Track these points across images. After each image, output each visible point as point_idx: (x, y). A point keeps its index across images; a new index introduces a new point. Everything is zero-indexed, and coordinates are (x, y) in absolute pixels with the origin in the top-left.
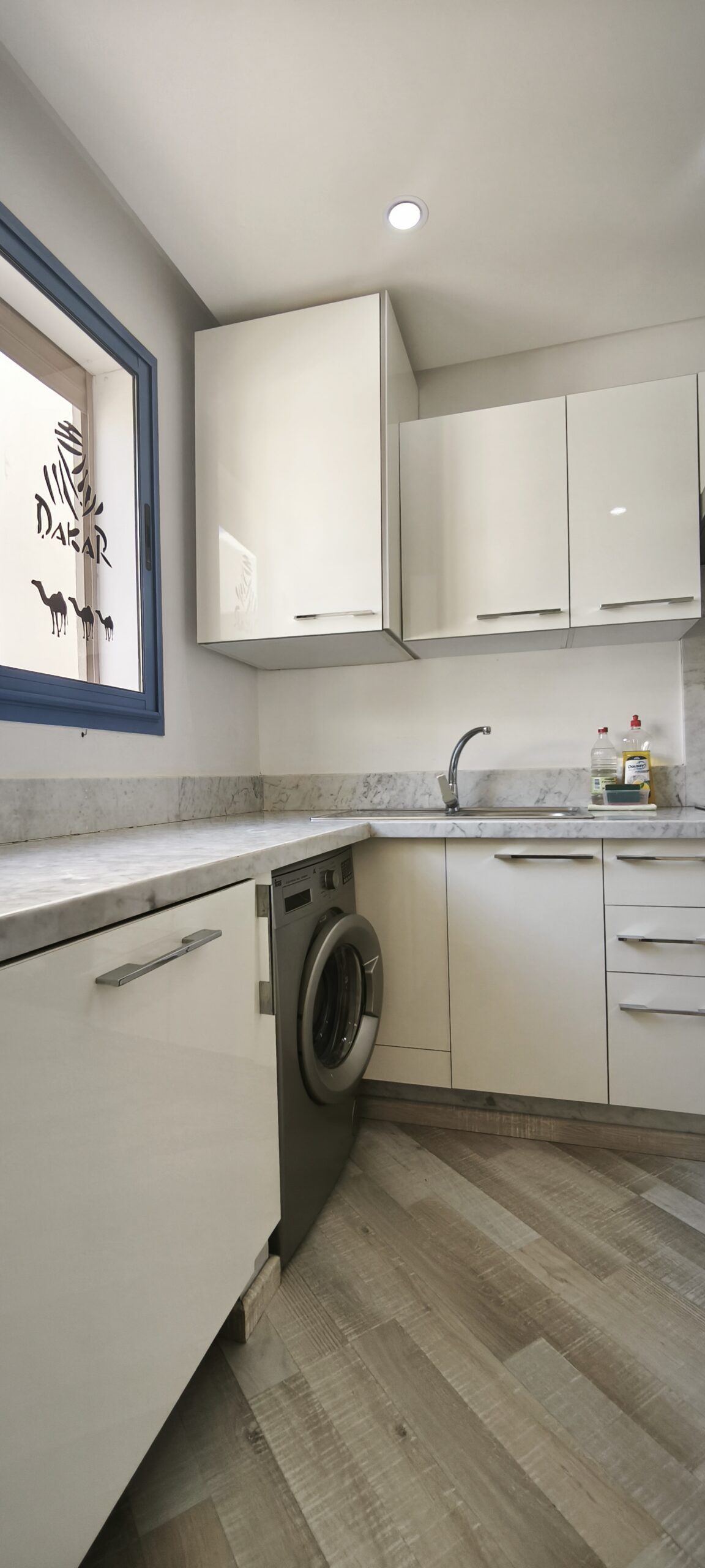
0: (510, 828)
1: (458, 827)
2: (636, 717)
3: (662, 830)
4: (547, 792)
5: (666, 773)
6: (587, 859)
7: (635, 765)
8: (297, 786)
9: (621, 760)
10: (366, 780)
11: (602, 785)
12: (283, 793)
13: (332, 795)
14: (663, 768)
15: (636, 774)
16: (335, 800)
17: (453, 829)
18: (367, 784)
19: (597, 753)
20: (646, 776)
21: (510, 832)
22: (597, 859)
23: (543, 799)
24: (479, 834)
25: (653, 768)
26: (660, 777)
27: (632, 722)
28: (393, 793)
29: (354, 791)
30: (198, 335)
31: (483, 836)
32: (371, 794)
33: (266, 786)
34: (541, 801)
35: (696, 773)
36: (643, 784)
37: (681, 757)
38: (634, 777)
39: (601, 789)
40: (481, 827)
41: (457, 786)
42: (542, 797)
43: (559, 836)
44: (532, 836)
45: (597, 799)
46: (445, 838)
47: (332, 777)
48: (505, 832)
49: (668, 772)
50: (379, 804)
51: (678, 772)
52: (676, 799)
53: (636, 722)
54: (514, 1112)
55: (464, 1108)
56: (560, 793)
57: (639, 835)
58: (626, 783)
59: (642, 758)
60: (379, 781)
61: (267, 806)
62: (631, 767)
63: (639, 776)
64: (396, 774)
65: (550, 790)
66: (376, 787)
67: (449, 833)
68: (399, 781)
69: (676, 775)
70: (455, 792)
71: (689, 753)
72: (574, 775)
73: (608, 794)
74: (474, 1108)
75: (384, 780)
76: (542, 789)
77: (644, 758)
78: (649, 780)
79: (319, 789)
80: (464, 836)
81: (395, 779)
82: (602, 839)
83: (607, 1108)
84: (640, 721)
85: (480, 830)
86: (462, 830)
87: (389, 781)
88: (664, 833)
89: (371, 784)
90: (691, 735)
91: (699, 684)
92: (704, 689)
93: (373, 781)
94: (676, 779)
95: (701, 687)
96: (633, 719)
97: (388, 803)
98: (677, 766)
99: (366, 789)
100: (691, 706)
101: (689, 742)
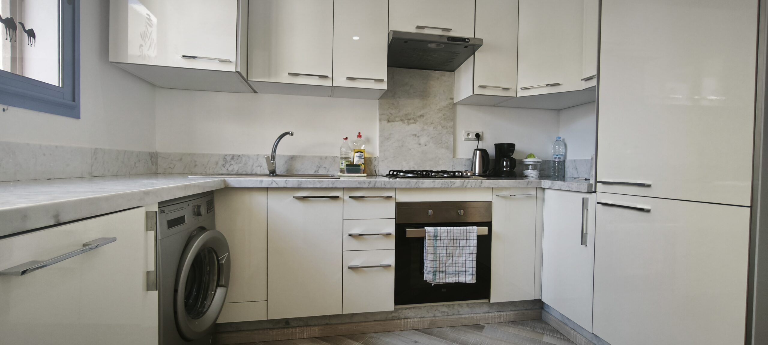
0: (301, 182)
1: (275, 182)
2: (360, 133)
3: (368, 184)
4: (320, 167)
5: (371, 160)
6: (336, 198)
7: (359, 155)
8: (181, 159)
9: (353, 153)
10: (225, 157)
11: (344, 164)
12: (171, 163)
13: (203, 165)
14: (370, 158)
16: (205, 168)
17: (272, 183)
18: (225, 159)
19: (342, 149)
20: (363, 161)
21: (301, 185)
22: (341, 198)
23: (318, 171)
24: (285, 185)
25: (366, 157)
26: (368, 161)
28: (240, 165)
29: (217, 163)
31: (287, 187)
32: (227, 165)
33: (159, 159)
34: (317, 171)
35: (383, 161)
36: (361, 165)
37: (377, 154)
38: (358, 161)
39: (344, 166)
40: (287, 182)
41: (275, 162)
42: (317, 170)
43: (324, 186)
44: (312, 186)
45: (342, 171)
46: (268, 188)
47: (203, 155)
48: (299, 185)
49: (371, 159)
50: (232, 171)
51: (376, 160)
52: (374, 172)
53: (360, 136)
54: (298, 326)
55: (273, 329)
56: (325, 168)
57: (359, 186)
58: (354, 164)
59: (361, 152)
60: (232, 158)
61: (160, 171)
62: (357, 156)
63: (360, 161)
64: (243, 155)
65: (321, 166)
66: (230, 161)
67: (270, 185)
68: (244, 159)
69: (375, 161)
70: (274, 166)
71: (380, 152)
72: (332, 159)
73: (347, 168)
74: (279, 328)
75: (235, 158)
76: (317, 166)
77: (362, 153)
78: (364, 162)
79: (195, 162)
80: (277, 187)
81: (241, 158)
82: (343, 188)
83: (341, 316)
84: (361, 135)
85: (286, 183)
86: (277, 184)
87: (238, 158)
88: (369, 185)
89: (228, 160)
90: (381, 143)
91: (385, 120)
92: (387, 123)
93: (229, 158)
94: (375, 163)
95: (386, 122)
96: (358, 134)
97: (237, 170)
98: (375, 157)
99: (224, 163)
100: (382, 130)
101: (380, 146)
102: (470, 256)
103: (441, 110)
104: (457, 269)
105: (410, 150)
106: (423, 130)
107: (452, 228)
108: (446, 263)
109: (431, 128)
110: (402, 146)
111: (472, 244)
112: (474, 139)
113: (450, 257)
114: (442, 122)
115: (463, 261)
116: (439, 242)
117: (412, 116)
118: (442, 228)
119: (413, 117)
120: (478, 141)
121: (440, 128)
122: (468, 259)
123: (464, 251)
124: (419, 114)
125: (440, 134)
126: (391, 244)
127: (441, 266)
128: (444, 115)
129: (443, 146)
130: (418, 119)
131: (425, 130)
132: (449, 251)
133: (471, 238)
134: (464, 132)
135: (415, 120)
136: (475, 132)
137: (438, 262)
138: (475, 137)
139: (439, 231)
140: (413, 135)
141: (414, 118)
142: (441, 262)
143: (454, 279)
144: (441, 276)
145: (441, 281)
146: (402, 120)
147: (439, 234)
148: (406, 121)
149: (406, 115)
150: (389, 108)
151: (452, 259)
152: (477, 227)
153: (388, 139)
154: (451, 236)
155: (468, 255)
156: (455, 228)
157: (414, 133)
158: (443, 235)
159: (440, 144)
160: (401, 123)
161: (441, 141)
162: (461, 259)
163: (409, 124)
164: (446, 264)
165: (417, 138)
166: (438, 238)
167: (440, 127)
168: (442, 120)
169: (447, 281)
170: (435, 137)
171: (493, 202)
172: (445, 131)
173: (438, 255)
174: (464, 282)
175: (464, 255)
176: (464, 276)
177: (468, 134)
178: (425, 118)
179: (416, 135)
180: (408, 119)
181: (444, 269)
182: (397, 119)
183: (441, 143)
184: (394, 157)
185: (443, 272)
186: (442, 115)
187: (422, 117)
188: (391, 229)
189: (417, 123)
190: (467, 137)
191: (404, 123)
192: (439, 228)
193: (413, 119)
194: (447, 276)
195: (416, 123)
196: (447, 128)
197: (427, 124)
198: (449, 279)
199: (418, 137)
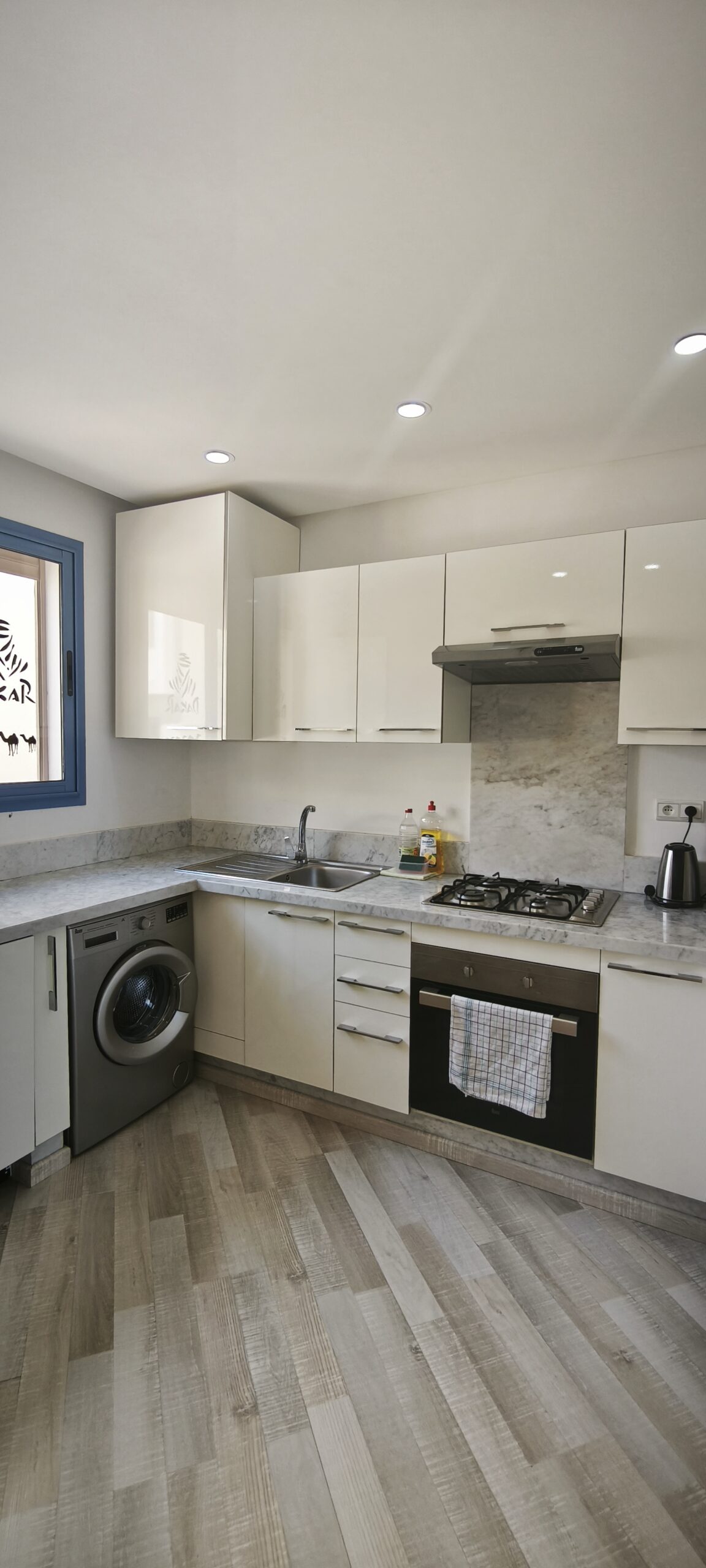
2: (432, 803)
4: (374, 853)
6: (326, 921)
7: (427, 841)
8: (213, 830)
9: (422, 836)
10: (257, 830)
11: (403, 854)
12: (204, 834)
13: (234, 839)
14: (454, 843)
15: (426, 848)
16: (237, 843)
18: (257, 832)
20: (434, 850)
24: (257, 896)
25: (442, 844)
26: (447, 850)
27: (429, 806)
28: (274, 842)
29: (249, 837)
30: (118, 515)
31: (260, 898)
32: (259, 841)
33: (193, 828)
35: (476, 850)
36: (430, 857)
37: (467, 838)
38: (425, 850)
39: (400, 856)
41: (306, 845)
42: (370, 857)
44: (288, 902)
47: (235, 826)
49: (454, 847)
50: (264, 849)
51: (463, 848)
52: (461, 869)
53: (432, 807)
54: (286, 1088)
55: (258, 1080)
56: (382, 854)
57: (348, 910)
58: (421, 855)
59: (434, 835)
60: (265, 832)
61: (194, 843)
62: (424, 842)
63: (429, 850)
64: (276, 827)
65: (376, 851)
66: (262, 836)
68: (278, 834)
69: (462, 850)
71: (472, 834)
73: (400, 864)
74: (262, 1081)
75: (268, 831)
76: (371, 851)
77: (437, 835)
78: (435, 853)
79: (227, 833)
80: (252, 897)
81: (274, 832)
82: (334, 910)
83: (333, 1093)
84: (435, 806)
86: (249, 893)
87: (271, 832)
89: (260, 833)
90: (475, 819)
91: (481, 779)
92: (486, 784)
93: (261, 831)
94: (463, 853)
95: (483, 782)
96: (430, 804)
97: (271, 849)
98: (463, 843)
99: (256, 837)
100: (475, 797)
101: (472, 824)
102: (534, 1068)
103: (597, 759)
104: (509, 1082)
105: (529, 834)
106: (557, 797)
107: (501, 1007)
108: (488, 1067)
109: (575, 795)
110: (514, 826)
111: (539, 1047)
112: (680, 819)
113: (496, 1058)
114: (599, 782)
115: (521, 1072)
116: (475, 1026)
117: (534, 772)
118: (483, 1003)
119: (537, 772)
120: (688, 823)
121: (594, 794)
122: (530, 1072)
123: (524, 1055)
124: (548, 767)
125: (594, 806)
126: (404, 1008)
127: (479, 1068)
128: (603, 769)
129: (602, 830)
130: (546, 777)
131: (561, 797)
132: (494, 1046)
133: (539, 1035)
134: (656, 803)
135: (539, 779)
136: (685, 804)
137: (472, 1060)
138: (684, 815)
139: (475, 1007)
140: (535, 807)
141: (538, 775)
142: (480, 1061)
143: (502, 1098)
144: (477, 1085)
145: (477, 1095)
146: (513, 779)
147: (474, 1013)
148: (522, 781)
149: (523, 769)
150: (490, 757)
151: (499, 1062)
152: (554, 1017)
153: (486, 812)
154: (497, 1022)
155: (530, 1065)
156: (508, 1008)
157: (538, 803)
158: (482, 1016)
159: (594, 825)
160: (511, 783)
161: (597, 819)
162: (517, 1066)
163: (527, 786)
164: (490, 1068)
165: (543, 812)
166: (473, 1019)
167: (596, 792)
168: (600, 779)
169: (489, 1099)
170: (583, 811)
171: (601, 974)
172: (606, 801)
173: (474, 1048)
174: (519, 1110)
175: (524, 1062)
176: (521, 1099)
177: (667, 809)
178: (561, 775)
179: (541, 807)
180: (527, 777)
181: (484, 1075)
182: (504, 777)
183: (596, 825)
184: (497, 845)
185: (481, 1080)
186: (600, 769)
187: (554, 774)
188: (405, 985)
189: (544, 784)
190: (662, 814)
191: (519, 784)
192: (476, 1002)
193: (536, 776)
194: (489, 1089)
195: (542, 786)
196: (611, 795)
197: (565, 786)
198: (494, 1096)
199: (546, 810)
